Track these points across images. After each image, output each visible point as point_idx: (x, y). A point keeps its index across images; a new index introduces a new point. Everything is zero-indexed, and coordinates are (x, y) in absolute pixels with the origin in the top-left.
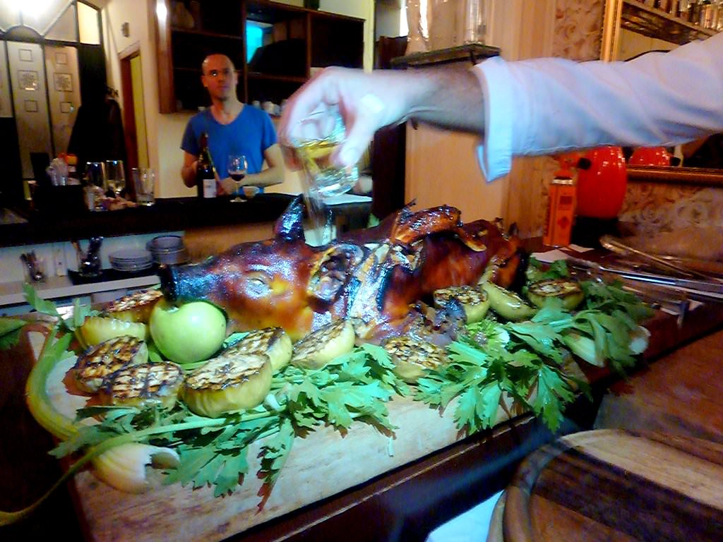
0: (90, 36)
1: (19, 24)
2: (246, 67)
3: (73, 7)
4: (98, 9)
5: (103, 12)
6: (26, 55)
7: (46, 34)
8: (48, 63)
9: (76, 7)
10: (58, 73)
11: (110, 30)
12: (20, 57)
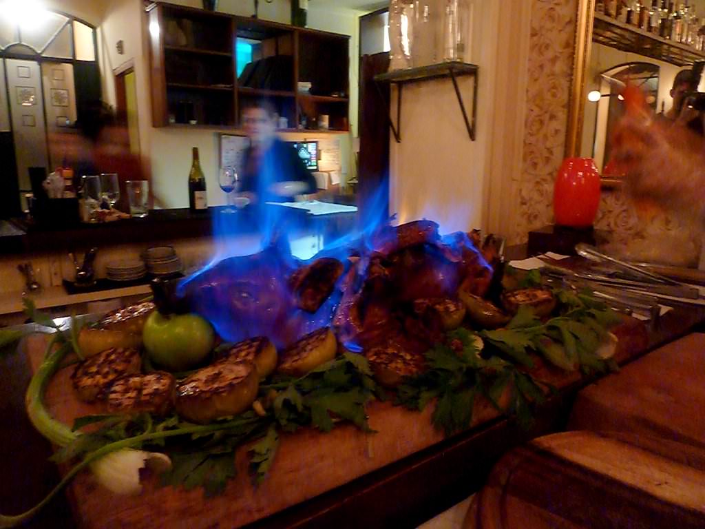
0: (85, 53)
1: (17, 42)
2: (236, 83)
3: (69, 25)
4: (94, 28)
5: (98, 30)
6: (24, 72)
7: (43, 51)
8: (45, 78)
9: (72, 26)
10: (54, 89)
11: (105, 47)
12: (18, 73)
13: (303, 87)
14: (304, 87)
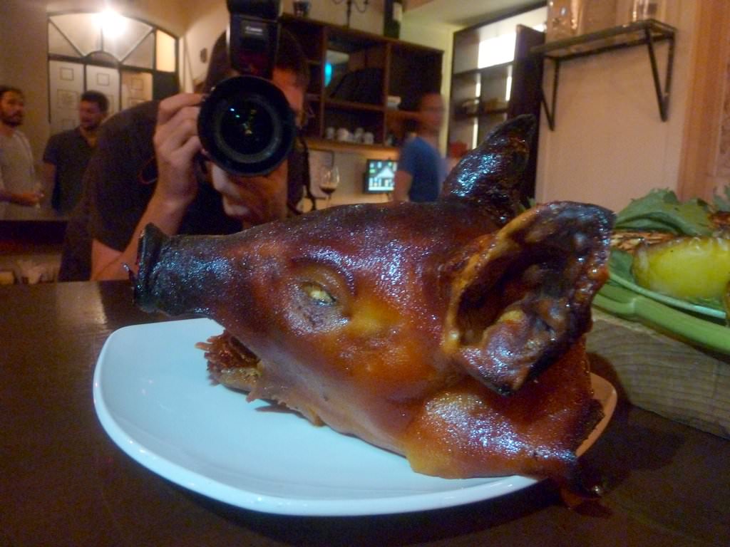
0: (166, 63)
1: (99, 49)
3: (152, 35)
4: (177, 39)
5: (181, 42)
6: (103, 79)
7: (125, 59)
8: (124, 87)
9: (155, 35)
10: (132, 98)
11: (186, 58)
12: (97, 80)
13: (392, 101)
14: (394, 101)
